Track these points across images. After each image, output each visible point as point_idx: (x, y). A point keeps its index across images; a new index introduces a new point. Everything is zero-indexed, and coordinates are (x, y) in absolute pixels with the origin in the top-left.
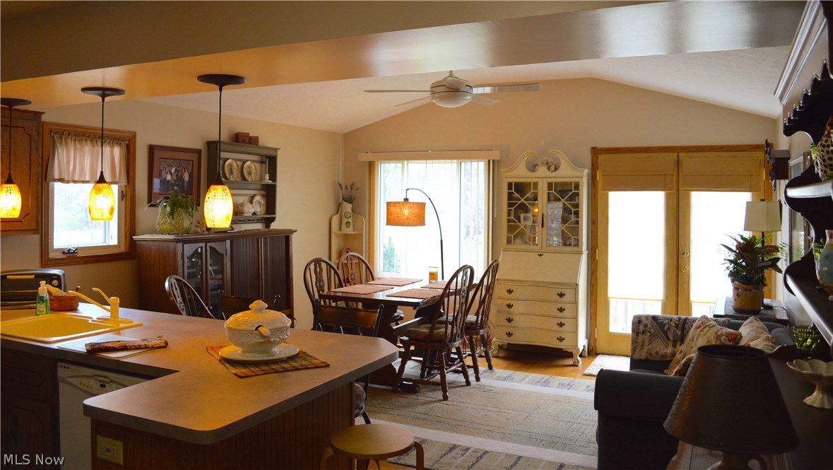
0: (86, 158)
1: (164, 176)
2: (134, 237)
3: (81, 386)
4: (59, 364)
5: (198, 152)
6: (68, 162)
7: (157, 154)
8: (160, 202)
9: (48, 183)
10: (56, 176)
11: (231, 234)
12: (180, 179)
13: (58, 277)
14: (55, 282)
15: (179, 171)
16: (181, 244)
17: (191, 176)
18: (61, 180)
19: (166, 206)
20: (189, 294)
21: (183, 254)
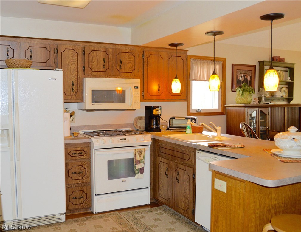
0: (205, 70)
1: (238, 78)
2: (225, 105)
3: (206, 161)
4: (197, 151)
5: (255, 66)
6: (198, 72)
7: (235, 67)
8: (237, 89)
9: (190, 81)
10: (193, 78)
11: (270, 105)
12: (246, 79)
13: (195, 120)
14: (194, 121)
15: (245, 75)
16: (247, 108)
17: (251, 78)
18: (195, 80)
19: (240, 91)
20: (250, 132)
21: (248, 113)
